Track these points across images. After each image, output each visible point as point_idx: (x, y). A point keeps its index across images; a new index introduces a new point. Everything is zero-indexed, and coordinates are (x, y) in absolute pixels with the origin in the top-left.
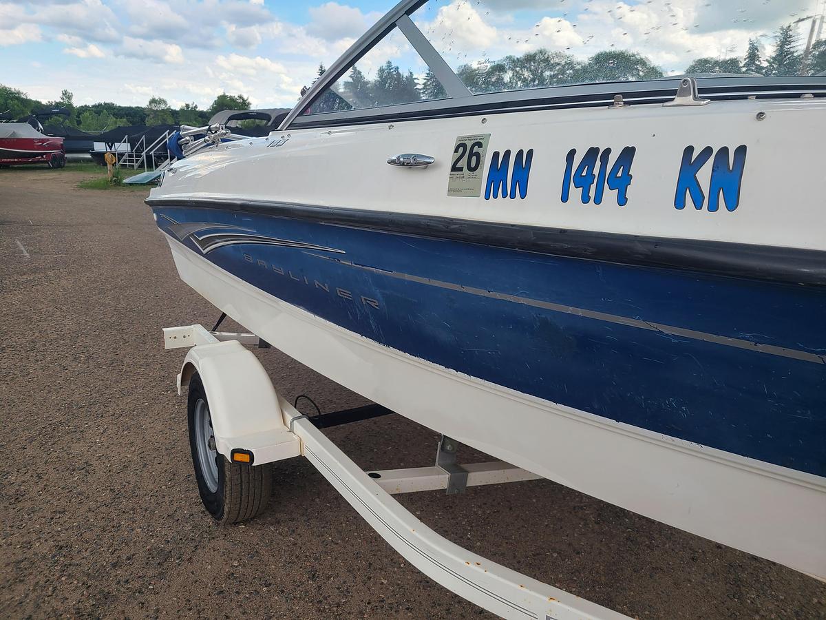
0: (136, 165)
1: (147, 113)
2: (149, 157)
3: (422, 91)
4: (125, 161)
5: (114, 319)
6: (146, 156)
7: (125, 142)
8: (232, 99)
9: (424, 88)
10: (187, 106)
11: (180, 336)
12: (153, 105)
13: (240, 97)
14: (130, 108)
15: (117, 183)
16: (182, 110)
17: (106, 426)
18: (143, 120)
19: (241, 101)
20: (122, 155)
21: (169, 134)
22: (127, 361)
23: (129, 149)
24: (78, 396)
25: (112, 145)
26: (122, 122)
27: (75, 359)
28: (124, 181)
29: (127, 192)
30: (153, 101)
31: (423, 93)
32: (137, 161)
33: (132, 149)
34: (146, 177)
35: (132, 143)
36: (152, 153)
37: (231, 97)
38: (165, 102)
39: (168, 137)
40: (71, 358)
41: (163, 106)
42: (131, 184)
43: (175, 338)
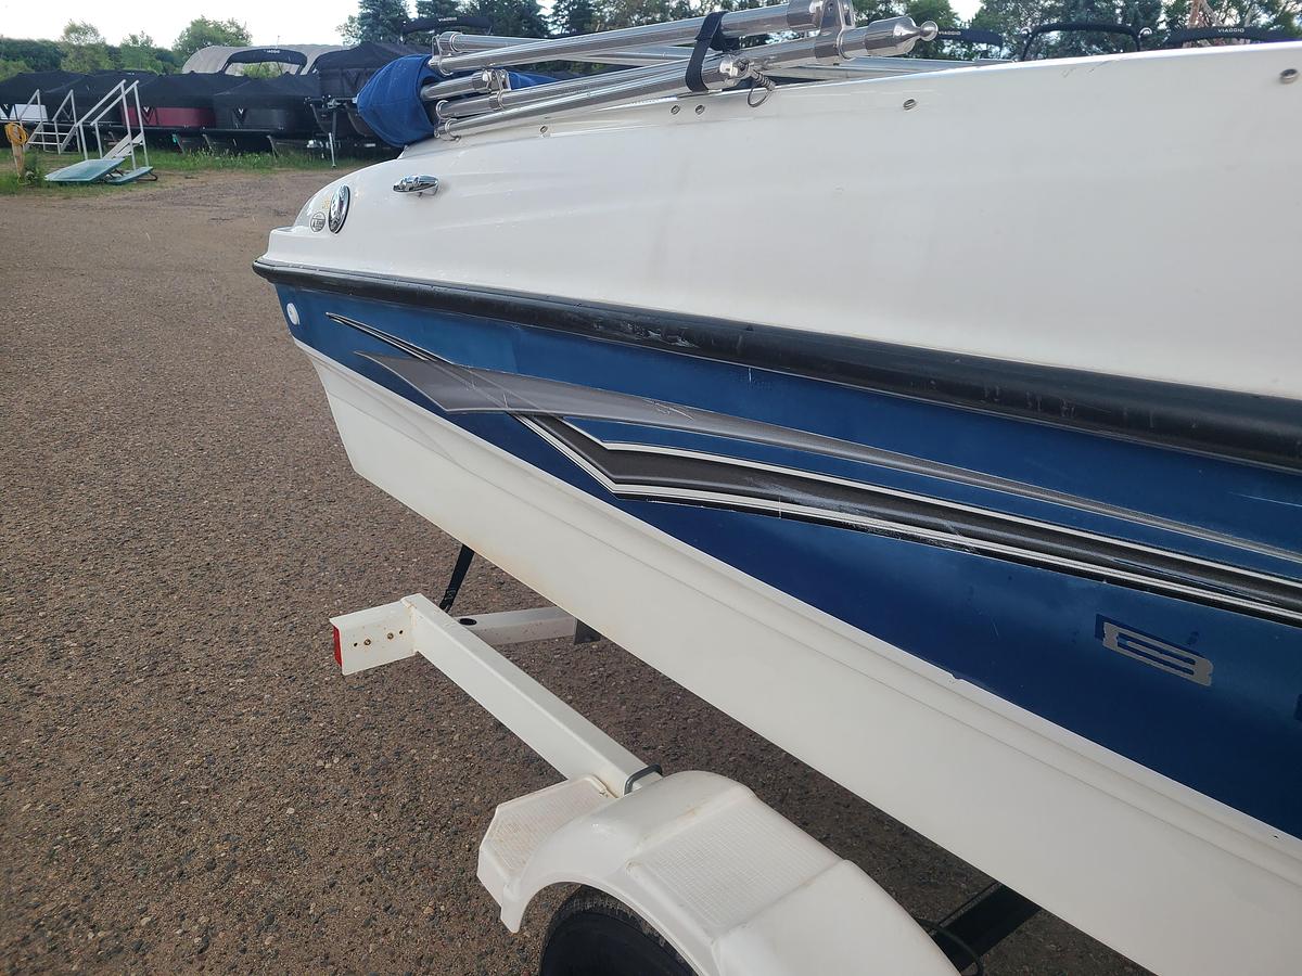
0: (61, 146)
1: (65, 50)
2: (89, 131)
3: (550, 20)
4: (38, 138)
5: (121, 520)
6: (84, 128)
7: (35, 102)
8: (217, 27)
9: (554, 14)
10: (134, 38)
11: (379, 637)
12: (72, 35)
13: (232, 23)
14: (30, 43)
15: (35, 182)
16: (126, 46)
17: (203, 920)
18: (55, 63)
19: (234, 30)
20: (30, 127)
21: (126, 86)
22: (191, 653)
23: (45, 117)
24: (93, 795)
25: (10, 108)
26: (17, 67)
27: (55, 657)
28: (50, 177)
29: (57, 199)
30: (72, 29)
31: (554, 23)
32: (62, 138)
33: (50, 115)
34: (90, 171)
35: (51, 104)
36: (94, 123)
37: (215, 23)
38: (94, 31)
39: (124, 93)
40: (42, 653)
41: (91, 40)
42: (61, 183)
43: (368, 642)
